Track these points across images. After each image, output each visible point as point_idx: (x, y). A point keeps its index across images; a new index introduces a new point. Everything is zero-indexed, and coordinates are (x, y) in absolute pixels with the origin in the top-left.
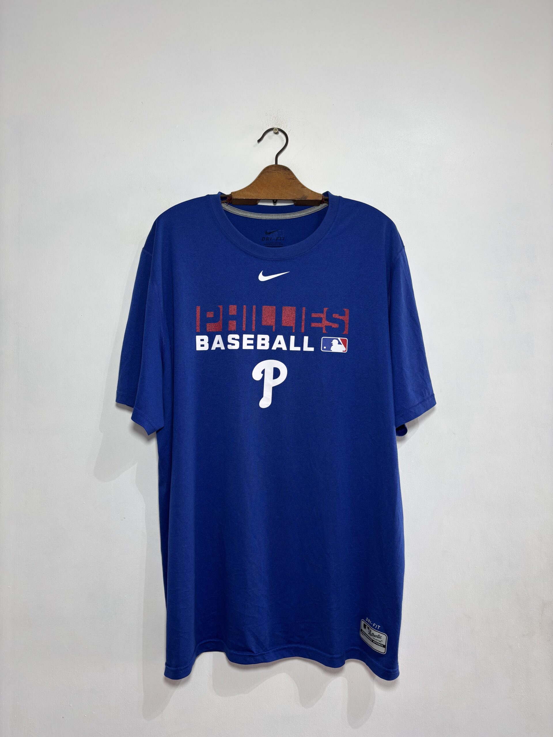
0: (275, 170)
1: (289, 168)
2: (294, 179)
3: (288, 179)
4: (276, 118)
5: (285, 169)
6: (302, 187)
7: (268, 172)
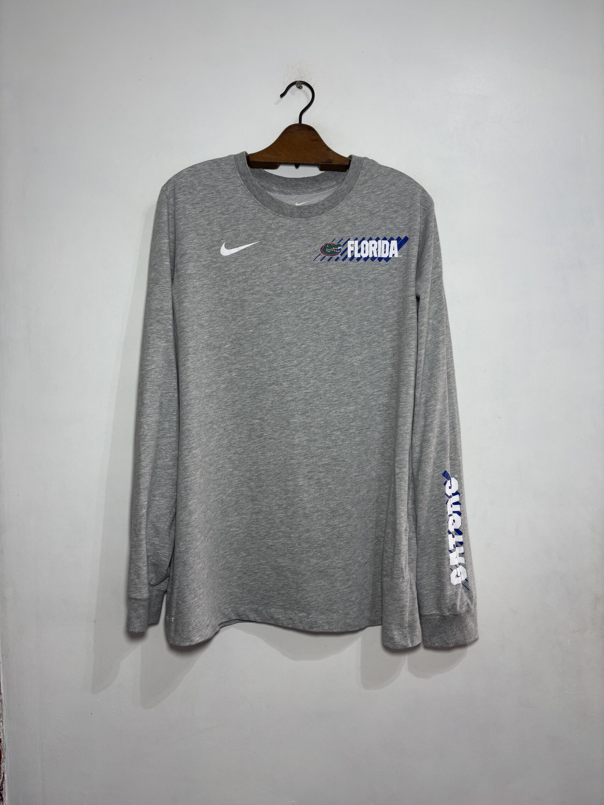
0: (298, 130)
1: (314, 127)
2: (319, 140)
3: (312, 140)
4: (299, 71)
5: (310, 129)
6: (327, 150)
7: (290, 132)
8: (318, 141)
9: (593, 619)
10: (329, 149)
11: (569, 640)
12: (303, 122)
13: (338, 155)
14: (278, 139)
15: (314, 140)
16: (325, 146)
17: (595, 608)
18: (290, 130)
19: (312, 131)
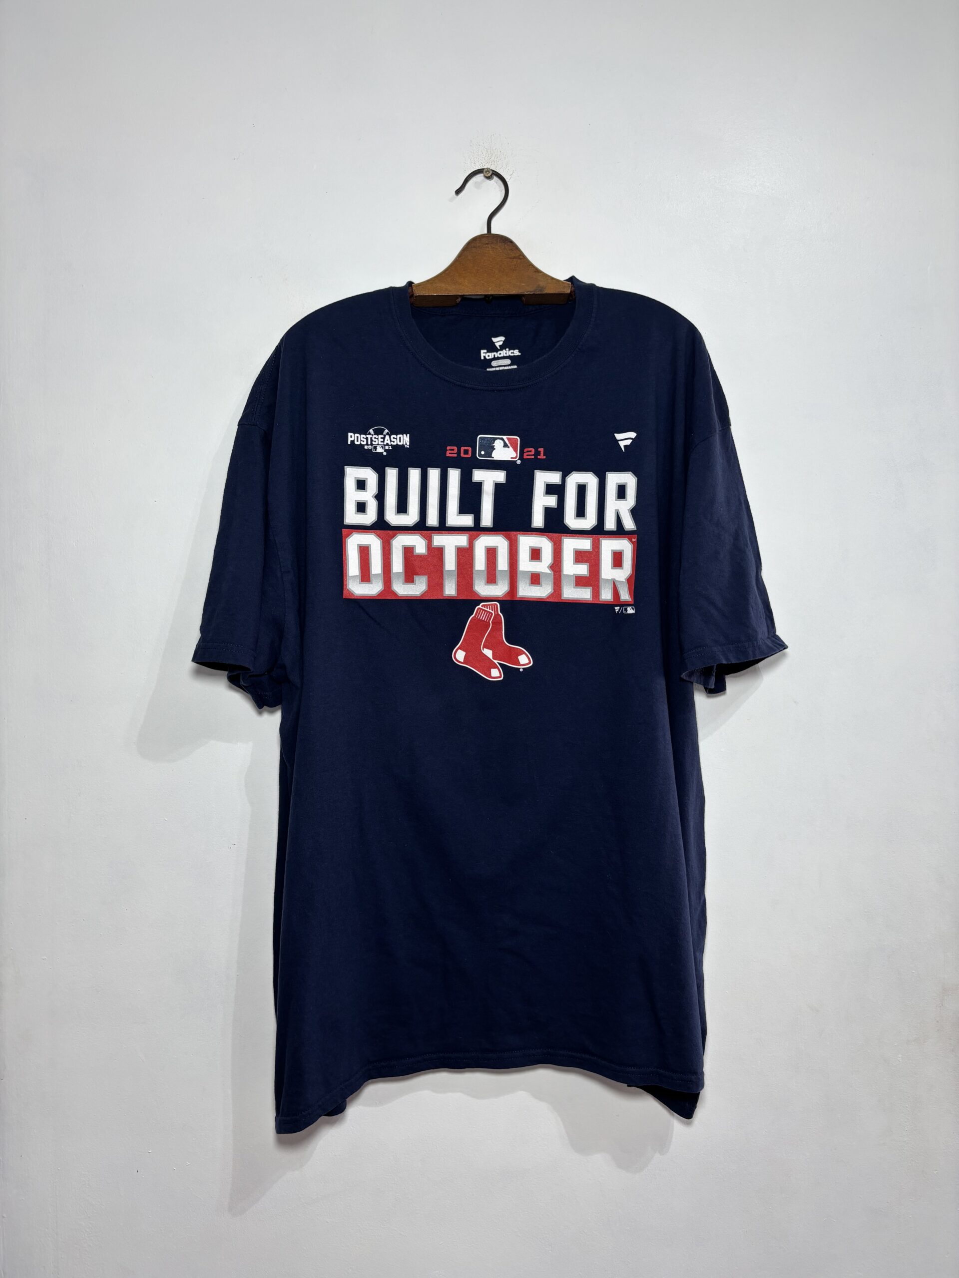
0: (487, 244)
1: (511, 239)
2: (521, 257)
3: (511, 258)
4: (489, 151)
5: (506, 241)
6: (535, 272)
7: (475, 247)
8: (521, 259)
9: (938, 1022)
10: (537, 271)
11: (900, 1055)
12: (495, 230)
13: (553, 279)
14: (456, 258)
15: (514, 258)
16: (531, 265)
17: (942, 1005)
18: (474, 245)
19: (509, 243)
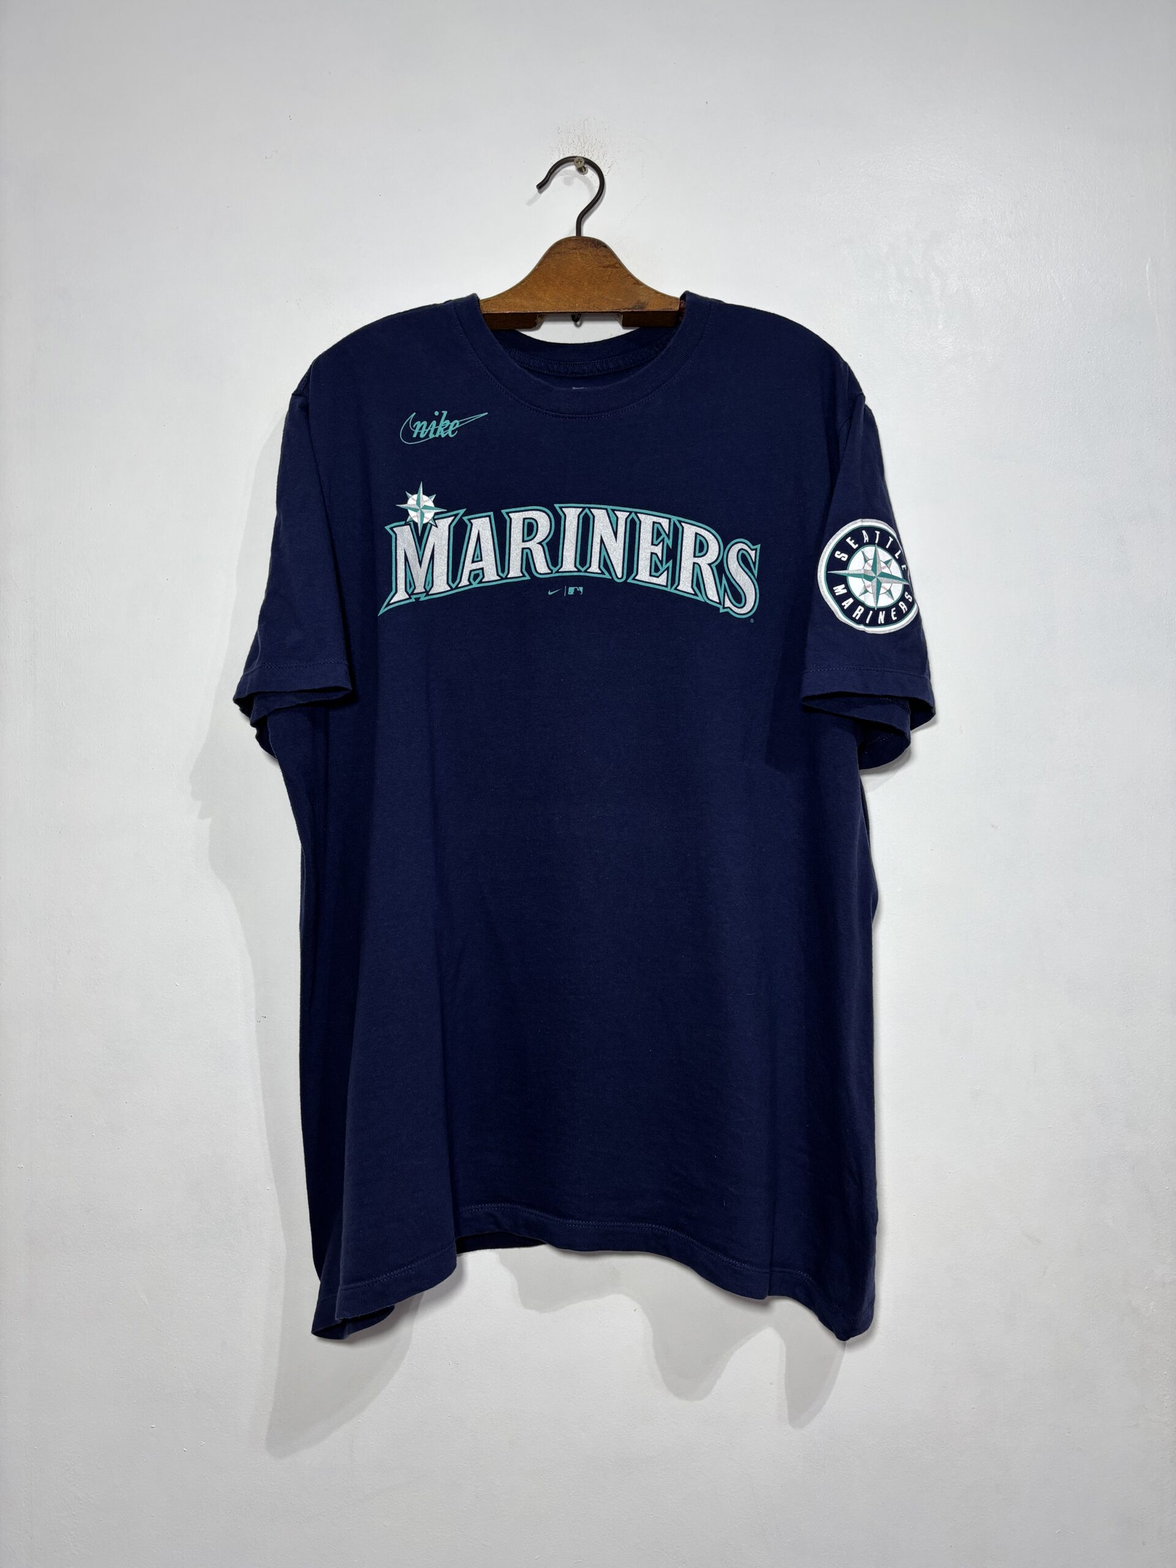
0: (575, 249)
1: (605, 242)
2: (617, 265)
3: (604, 267)
4: (581, 139)
5: (598, 245)
6: (635, 284)
7: (559, 253)
8: (617, 268)
10: (638, 283)
12: (586, 232)
13: (657, 292)
14: (536, 267)
15: (609, 266)
16: (630, 276)
18: (558, 250)
19: (604, 248)
